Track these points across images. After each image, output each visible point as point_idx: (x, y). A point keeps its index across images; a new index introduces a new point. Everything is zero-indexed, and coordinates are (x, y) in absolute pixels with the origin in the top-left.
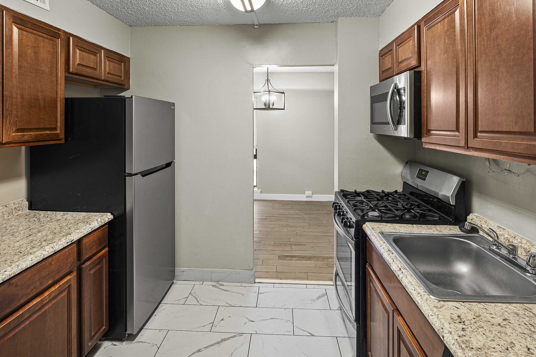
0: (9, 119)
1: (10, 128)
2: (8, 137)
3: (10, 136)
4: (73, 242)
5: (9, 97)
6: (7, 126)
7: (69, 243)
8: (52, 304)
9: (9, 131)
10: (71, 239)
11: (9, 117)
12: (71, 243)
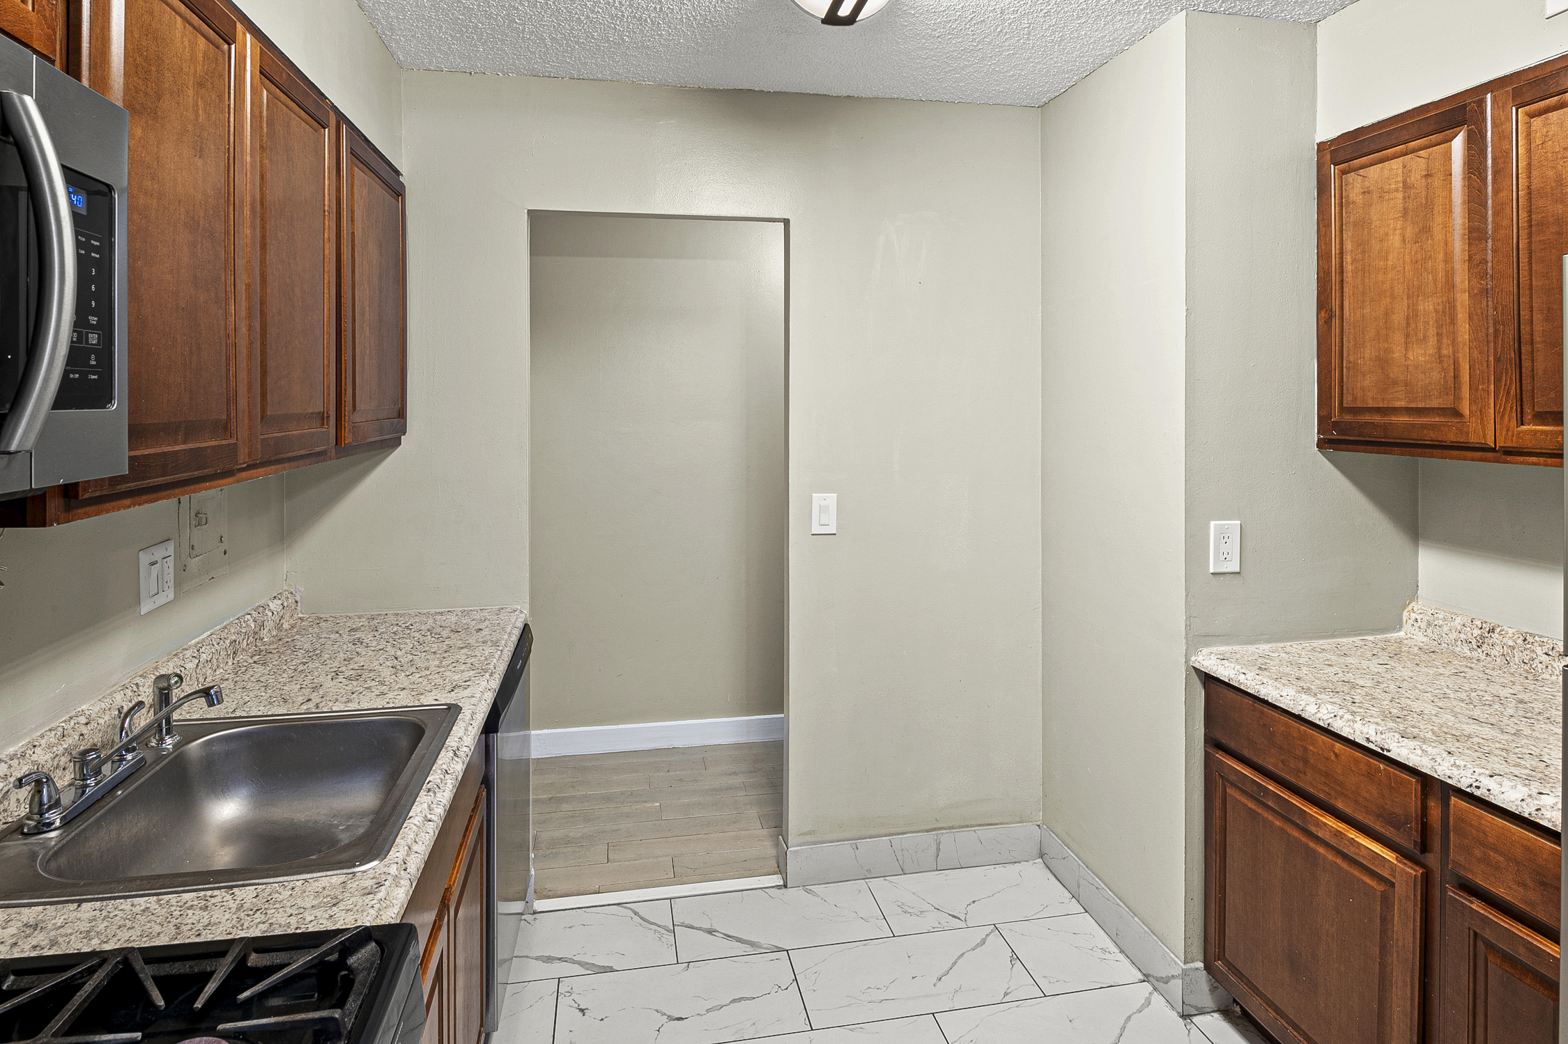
0: (1505, 385)
1: (1509, 409)
2: (1504, 433)
3: (1510, 433)
4: (1385, 753)
5: (1503, 325)
6: (1501, 405)
7: (1371, 746)
8: (1334, 859)
9: (1506, 417)
10: (1385, 744)
11: (1506, 380)
12: (1380, 750)
